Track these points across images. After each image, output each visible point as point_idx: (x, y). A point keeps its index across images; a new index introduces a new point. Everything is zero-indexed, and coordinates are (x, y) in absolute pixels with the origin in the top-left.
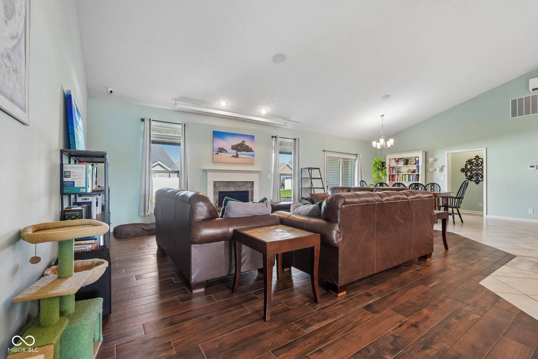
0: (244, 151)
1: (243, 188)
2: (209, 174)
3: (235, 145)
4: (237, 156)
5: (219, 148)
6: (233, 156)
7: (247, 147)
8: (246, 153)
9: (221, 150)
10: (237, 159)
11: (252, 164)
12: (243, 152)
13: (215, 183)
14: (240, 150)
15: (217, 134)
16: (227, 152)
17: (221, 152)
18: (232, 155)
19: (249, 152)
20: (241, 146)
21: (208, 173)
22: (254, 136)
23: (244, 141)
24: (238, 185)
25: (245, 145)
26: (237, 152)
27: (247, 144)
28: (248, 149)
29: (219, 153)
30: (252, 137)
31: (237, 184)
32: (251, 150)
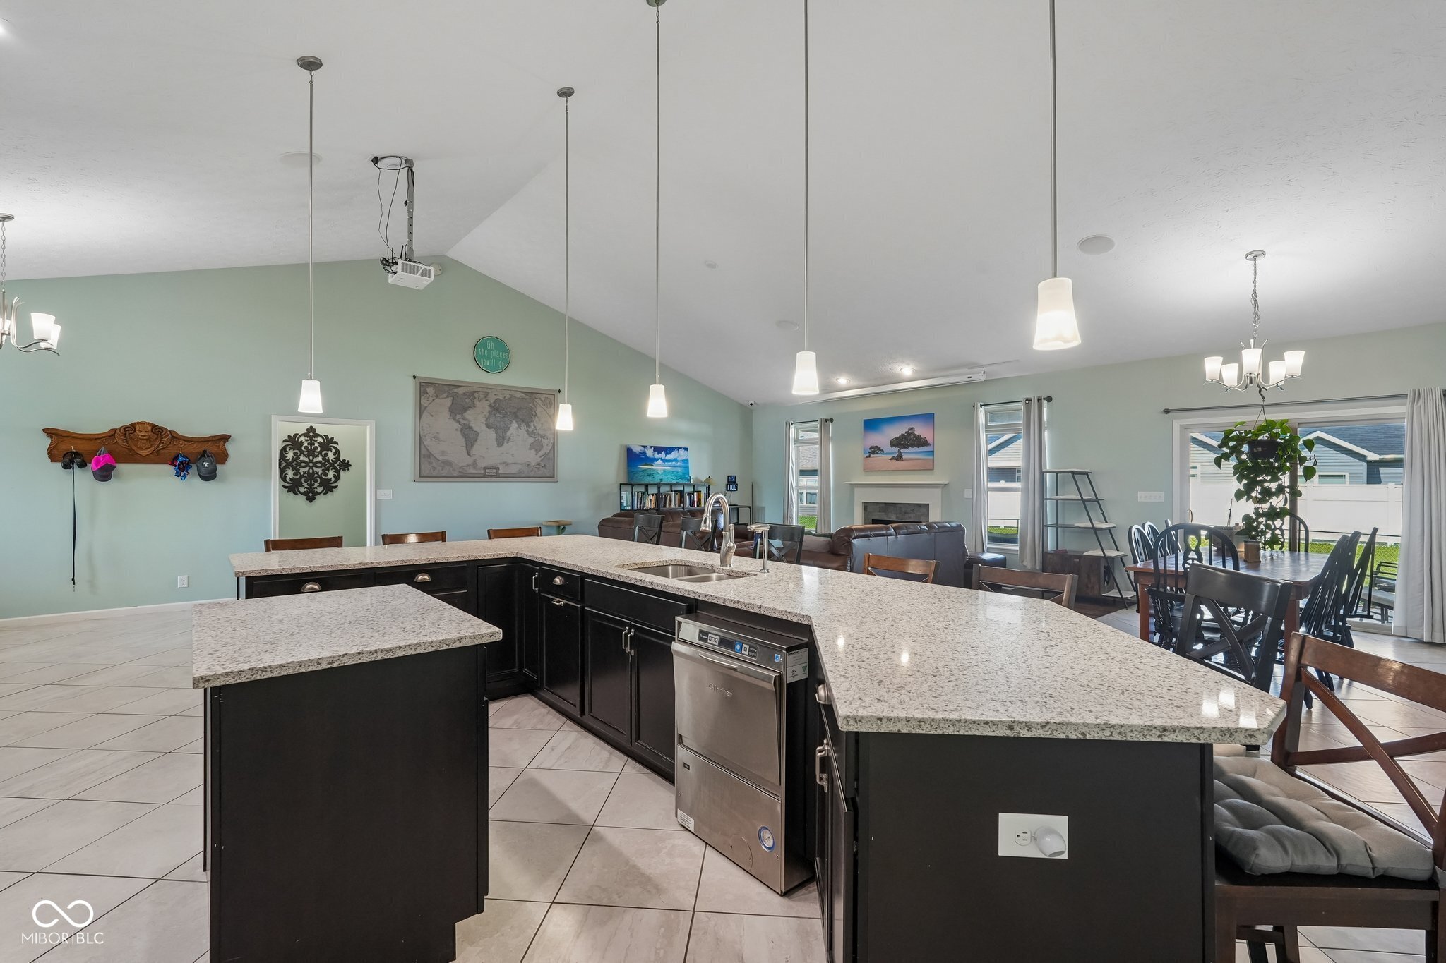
0: (912, 446)
1: (912, 515)
2: (857, 490)
3: (896, 438)
4: (899, 457)
5: (871, 448)
6: (893, 458)
7: (919, 437)
8: (915, 449)
9: (875, 450)
10: (900, 462)
11: (931, 468)
12: (910, 449)
13: (866, 506)
14: (905, 447)
15: (871, 425)
16: (883, 452)
17: (874, 454)
18: (891, 456)
19: (922, 446)
20: (906, 439)
21: (855, 489)
22: (933, 414)
23: (912, 428)
24: (903, 510)
25: (915, 435)
26: (899, 450)
27: (917, 432)
28: (920, 442)
29: (872, 456)
30: (929, 418)
31: (901, 507)
32: (925, 443)
